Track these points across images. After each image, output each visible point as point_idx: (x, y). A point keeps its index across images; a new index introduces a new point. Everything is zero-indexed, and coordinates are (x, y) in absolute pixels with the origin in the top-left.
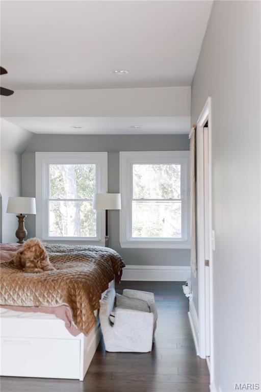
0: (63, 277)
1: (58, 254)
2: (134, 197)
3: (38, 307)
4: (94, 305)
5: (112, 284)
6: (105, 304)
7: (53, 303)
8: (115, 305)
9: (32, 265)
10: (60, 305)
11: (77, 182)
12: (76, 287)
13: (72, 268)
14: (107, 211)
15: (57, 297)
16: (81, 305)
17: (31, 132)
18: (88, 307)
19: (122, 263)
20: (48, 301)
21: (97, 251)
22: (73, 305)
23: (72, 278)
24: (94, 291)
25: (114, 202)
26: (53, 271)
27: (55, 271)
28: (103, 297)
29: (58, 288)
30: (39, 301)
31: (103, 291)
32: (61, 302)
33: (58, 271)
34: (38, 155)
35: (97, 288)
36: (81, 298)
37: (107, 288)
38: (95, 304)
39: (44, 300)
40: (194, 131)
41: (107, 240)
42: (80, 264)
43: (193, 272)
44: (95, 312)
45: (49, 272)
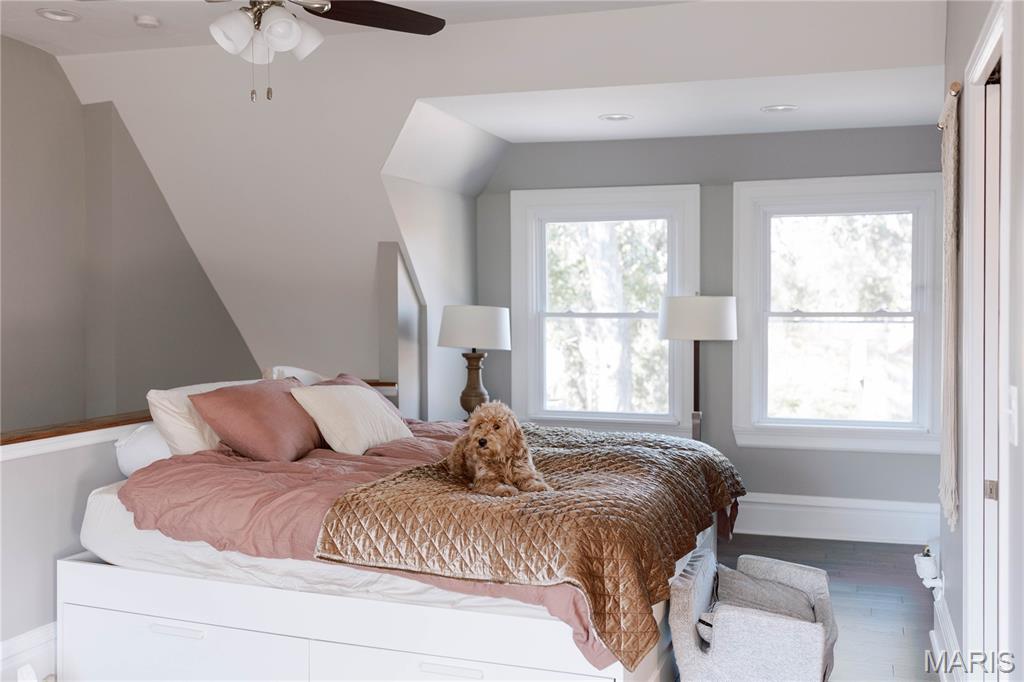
0: (571, 509)
1: (562, 450)
2: (774, 308)
3: (501, 582)
4: (654, 588)
5: (706, 539)
6: (687, 591)
7: (539, 576)
8: (715, 595)
9: (492, 474)
10: (560, 581)
11: (624, 277)
12: (603, 536)
13: (595, 489)
14: (697, 343)
15: (550, 559)
16: (616, 586)
17: (500, 139)
18: (635, 593)
19: (738, 483)
20: (527, 569)
21: (667, 448)
22: (593, 586)
23: (592, 513)
24: (651, 550)
25: (719, 320)
26: (545, 494)
27: (550, 492)
28: (678, 570)
29: (554, 538)
30: (505, 568)
31: (679, 555)
32: (561, 574)
33: (559, 493)
34: (517, 197)
35: (662, 546)
36: (616, 566)
37: (692, 546)
38: (656, 587)
39: (517, 565)
40: (955, 100)
41: (698, 421)
42: (617, 478)
43: (946, 515)
44: (658, 609)
45: (534, 495)
